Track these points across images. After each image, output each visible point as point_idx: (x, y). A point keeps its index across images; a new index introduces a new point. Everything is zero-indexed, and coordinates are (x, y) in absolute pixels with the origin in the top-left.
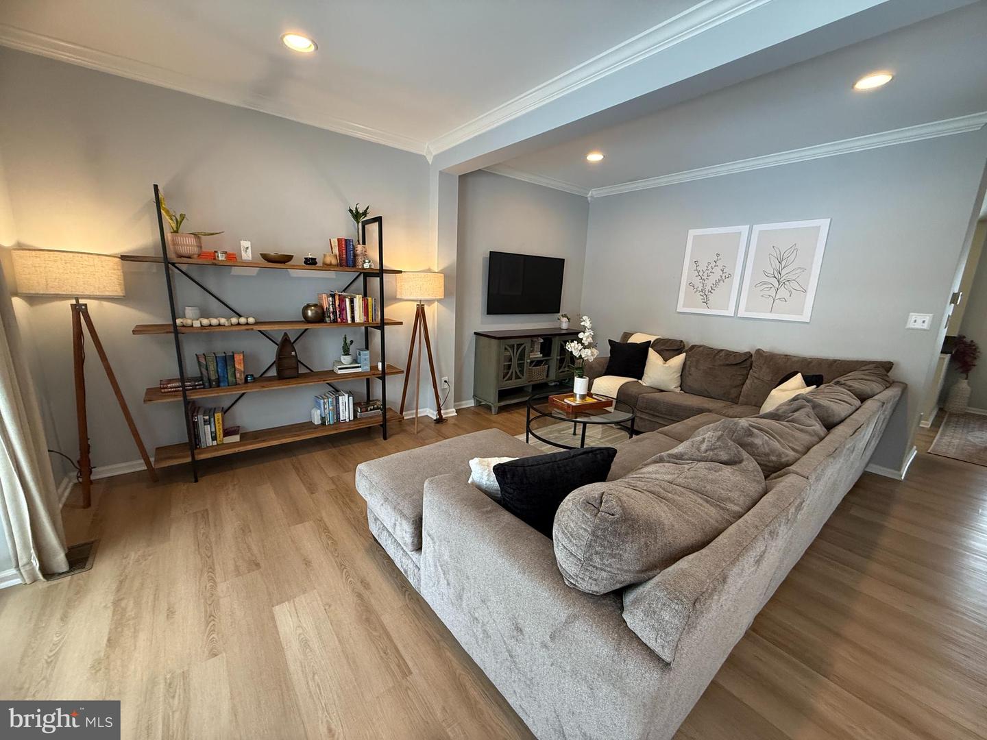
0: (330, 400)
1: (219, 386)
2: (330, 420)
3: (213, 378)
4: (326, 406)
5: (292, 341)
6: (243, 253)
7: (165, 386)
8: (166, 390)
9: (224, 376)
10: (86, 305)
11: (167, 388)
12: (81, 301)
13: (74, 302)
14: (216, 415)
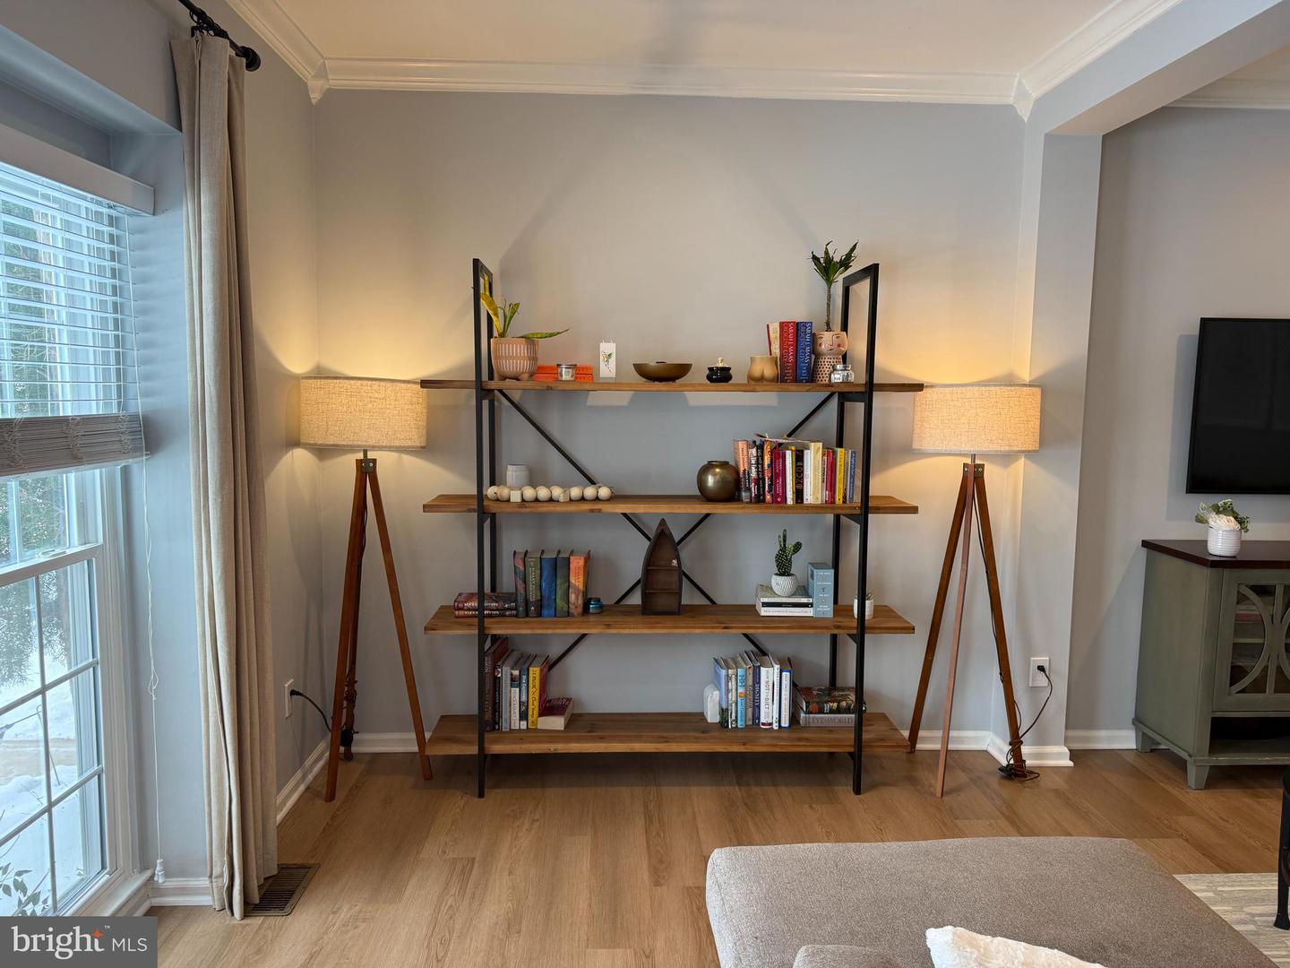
0: (740, 672)
1: (539, 615)
2: (739, 718)
3: (533, 597)
4: (732, 685)
5: (677, 538)
6: (602, 364)
7: (460, 605)
8: (461, 613)
9: (549, 598)
10: (374, 461)
11: (462, 609)
12: (371, 455)
13: (360, 456)
14: (531, 669)
